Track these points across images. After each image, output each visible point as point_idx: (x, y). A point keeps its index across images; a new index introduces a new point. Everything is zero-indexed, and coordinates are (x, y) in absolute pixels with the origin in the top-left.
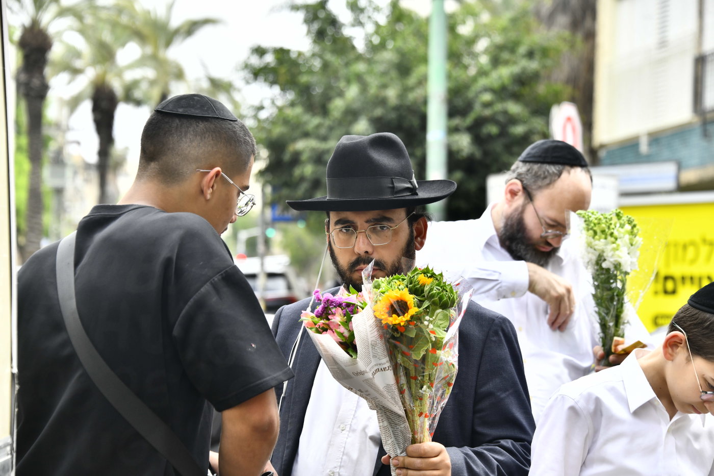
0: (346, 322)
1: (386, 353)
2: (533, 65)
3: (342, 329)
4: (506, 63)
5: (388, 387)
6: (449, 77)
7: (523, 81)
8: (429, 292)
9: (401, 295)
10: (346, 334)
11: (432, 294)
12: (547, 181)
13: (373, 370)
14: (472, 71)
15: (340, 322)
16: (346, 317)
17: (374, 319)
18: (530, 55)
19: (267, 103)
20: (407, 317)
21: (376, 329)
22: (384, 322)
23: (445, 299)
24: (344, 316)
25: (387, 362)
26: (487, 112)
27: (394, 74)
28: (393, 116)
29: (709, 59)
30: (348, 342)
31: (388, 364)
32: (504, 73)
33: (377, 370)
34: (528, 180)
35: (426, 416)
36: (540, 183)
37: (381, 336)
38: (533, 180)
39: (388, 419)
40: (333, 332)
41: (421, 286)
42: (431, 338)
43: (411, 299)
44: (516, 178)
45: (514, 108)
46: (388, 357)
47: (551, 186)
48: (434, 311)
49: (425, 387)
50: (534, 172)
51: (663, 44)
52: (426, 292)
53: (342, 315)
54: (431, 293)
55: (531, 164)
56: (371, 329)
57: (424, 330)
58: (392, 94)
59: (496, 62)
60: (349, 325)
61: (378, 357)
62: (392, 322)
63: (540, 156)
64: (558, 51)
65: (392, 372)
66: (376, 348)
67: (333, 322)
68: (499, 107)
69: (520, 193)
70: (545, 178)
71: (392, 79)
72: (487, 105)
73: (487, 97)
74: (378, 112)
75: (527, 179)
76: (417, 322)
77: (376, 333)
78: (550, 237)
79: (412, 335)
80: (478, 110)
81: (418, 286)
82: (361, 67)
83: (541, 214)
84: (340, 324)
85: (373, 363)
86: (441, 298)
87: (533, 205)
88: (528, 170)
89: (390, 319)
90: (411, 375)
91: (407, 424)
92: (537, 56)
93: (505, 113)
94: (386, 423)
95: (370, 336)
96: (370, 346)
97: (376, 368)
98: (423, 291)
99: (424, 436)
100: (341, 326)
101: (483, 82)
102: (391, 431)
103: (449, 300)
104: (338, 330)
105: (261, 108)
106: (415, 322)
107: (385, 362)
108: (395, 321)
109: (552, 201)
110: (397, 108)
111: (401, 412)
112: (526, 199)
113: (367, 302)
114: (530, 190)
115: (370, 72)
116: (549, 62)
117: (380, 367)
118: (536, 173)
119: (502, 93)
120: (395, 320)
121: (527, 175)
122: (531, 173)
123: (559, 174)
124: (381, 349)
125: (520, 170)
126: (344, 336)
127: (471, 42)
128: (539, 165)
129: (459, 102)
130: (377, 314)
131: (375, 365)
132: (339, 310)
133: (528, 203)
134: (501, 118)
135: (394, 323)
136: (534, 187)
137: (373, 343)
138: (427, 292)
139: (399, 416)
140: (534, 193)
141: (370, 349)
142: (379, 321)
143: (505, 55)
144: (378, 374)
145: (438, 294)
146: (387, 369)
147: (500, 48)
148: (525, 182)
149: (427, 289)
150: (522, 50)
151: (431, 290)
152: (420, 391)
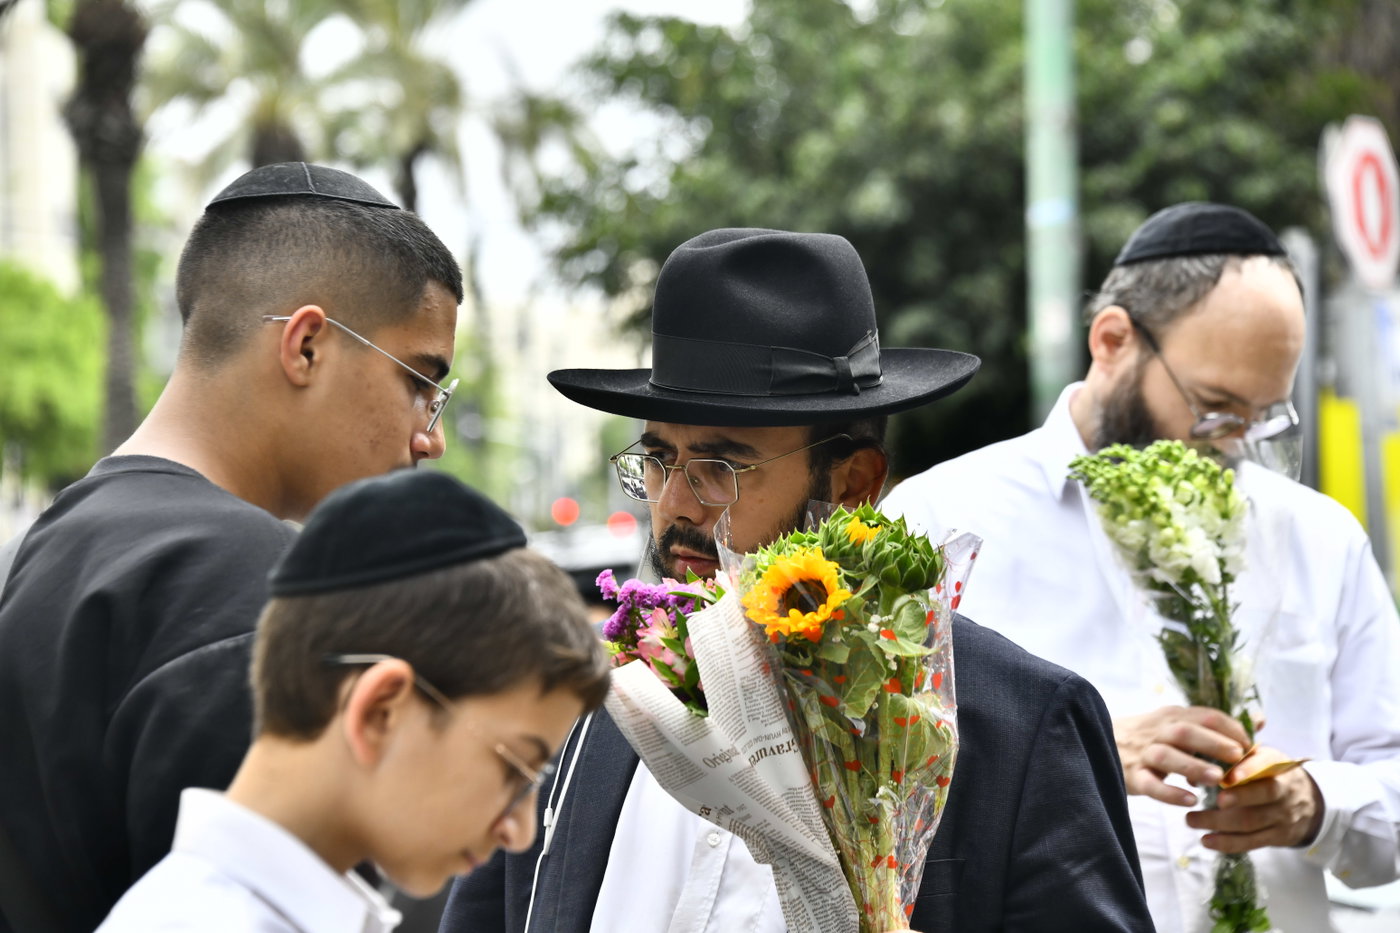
0: (678, 639)
1: (779, 709)
3: (669, 657)
4: (1218, 27)
5: (791, 793)
6: (1080, 68)
8: (874, 555)
9: (808, 564)
10: (680, 667)
11: (881, 556)
12: (1188, 296)
13: (752, 751)
14: (1138, 51)
15: (664, 640)
16: (676, 629)
17: (745, 626)
19: (646, 154)
20: (823, 613)
21: (750, 650)
22: (769, 631)
23: (914, 565)
24: (673, 627)
25: (784, 731)
26: (1178, 150)
27: (947, 72)
28: (948, 171)
30: (687, 688)
31: (788, 737)
33: (762, 753)
34: (1145, 305)
35: (891, 865)
36: (1171, 304)
37: (767, 667)
38: (1154, 300)
39: (801, 877)
40: (648, 664)
41: (854, 546)
42: (886, 662)
43: (829, 572)
44: (1116, 304)
45: (1242, 136)
46: (785, 720)
47: (1199, 307)
48: (891, 600)
49: (882, 790)
50: (1153, 281)
52: (867, 553)
53: (669, 625)
54: (878, 555)
55: (1146, 266)
56: (739, 648)
57: (870, 645)
58: (953, 116)
60: (686, 646)
61: (761, 719)
62: (789, 628)
63: (1163, 243)
65: (799, 754)
66: (755, 698)
67: (649, 644)
68: (1205, 134)
69: (1129, 339)
70: (1181, 289)
72: (1175, 132)
73: (1173, 112)
74: (920, 164)
75: (1139, 301)
76: (851, 630)
77: (751, 659)
78: (1216, 434)
79: (842, 657)
80: (1154, 147)
81: (847, 547)
82: (865, 55)
83: (1183, 380)
84: (663, 644)
85: (749, 736)
86: (903, 565)
87: (1164, 362)
88: (1140, 281)
89: (784, 621)
90: (846, 760)
91: (846, 889)
93: (1222, 149)
94: (795, 892)
95: (736, 666)
96: (740, 693)
97: (758, 747)
98: (859, 555)
99: (890, 915)
100: (667, 649)
101: (1165, 76)
102: (809, 911)
103: (925, 568)
104: (661, 659)
105: (631, 164)
106: (846, 629)
107: (779, 730)
108: (796, 625)
109: (1207, 345)
111: (829, 857)
112: (1143, 348)
113: (723, 588)
114: (1149, 326)
117: (767, 745)
118: (1159, 283)
119: (1211, 98)
120: (798, 622)
121: (1139, 290)
122: (1147, 284)
123: (1215, 280)
124: (765, 696)
125: (1121, 285)
126: (675, 674)
128: (1164, 263)
129: (1107, 128)
130: (752, 614)
131: (756, 740)
132: (661, 613)
133: (1150, 358)
134: (1212, 163)
135: (793, 629)
136: (1158, 316)
137: (746, 683)
138: (870, 554)
139: (826, 868)
140: (1161, 329)
141: (741, 698)
142: (757, 630)
143: (1219, 10)
144: (764, 761)
145: (897, 554)
146: (786, 747)
148: (1135, 308)
149: (867, 548)
151: (879, 547)
152: (872, 800)
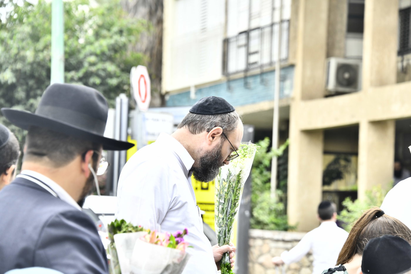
2: (123, 40)
4: (104, 37)
7: (116, 49)
14: (82, 41)
18: (121, 32)
26: (93, 69)
27: (29, 40)
28: (28, 68)
29: (232, 40)
32: (104, 44)
45: (111, 67)
51: (204, 30)
58: (29, 55)
59: (97, 35)
64: (138, 32)
68: (100, 66)
71: (28, 44)
72: (92, 64)
73: (93, 59)
74: (19, 66)
80: (86, 67)
92: (125, 34)
93: (104, 70)
101: (89, 49)
110: (32, 64)
115: (11, 38)
116: (133, 38)
119: (103, 57)
127: (81, 22)
129: (73, 61)
134: (103, 74)
143: (104, 32)
147: (101, 27)
150: (115, 29)
